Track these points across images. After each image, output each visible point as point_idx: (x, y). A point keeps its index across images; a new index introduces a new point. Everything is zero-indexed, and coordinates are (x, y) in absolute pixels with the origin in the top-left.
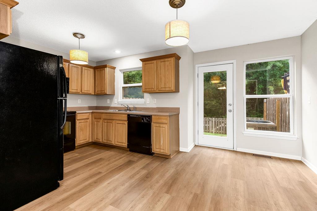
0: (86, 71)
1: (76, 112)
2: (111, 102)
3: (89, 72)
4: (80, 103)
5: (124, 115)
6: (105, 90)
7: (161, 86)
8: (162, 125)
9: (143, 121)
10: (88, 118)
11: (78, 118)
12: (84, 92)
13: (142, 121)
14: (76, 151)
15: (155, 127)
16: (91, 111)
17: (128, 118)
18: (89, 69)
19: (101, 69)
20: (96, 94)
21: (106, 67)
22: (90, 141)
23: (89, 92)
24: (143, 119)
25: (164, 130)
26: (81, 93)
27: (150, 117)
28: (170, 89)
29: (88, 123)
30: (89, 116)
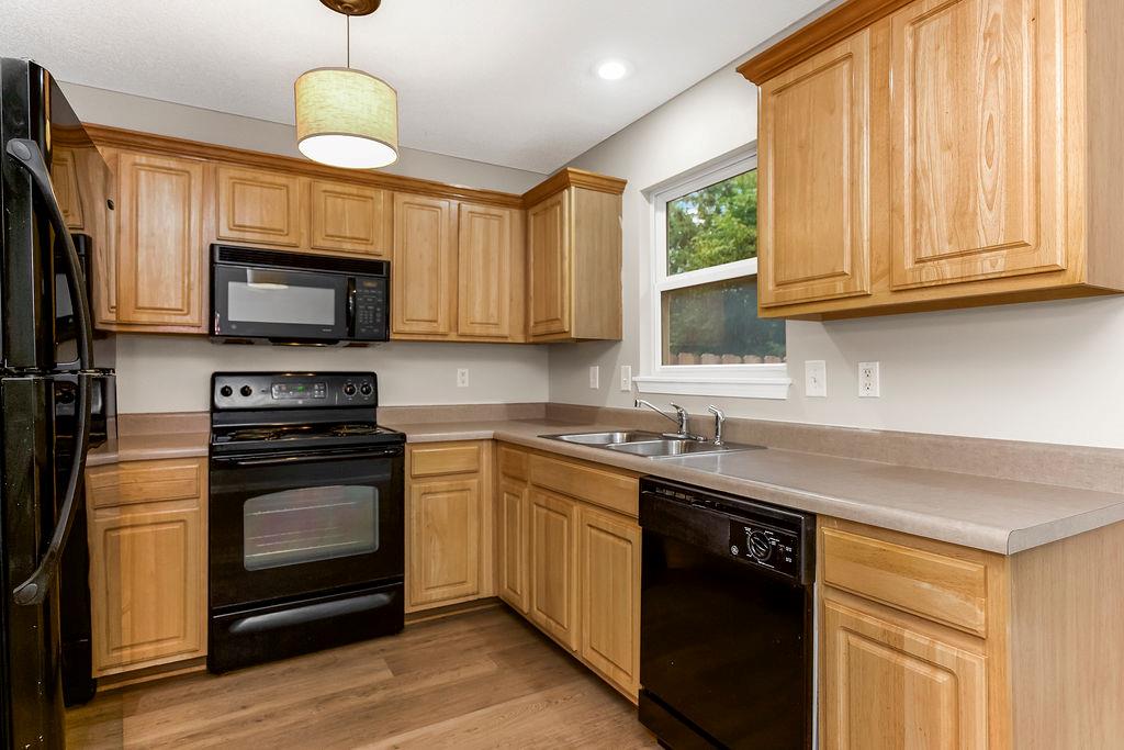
0: (479, 222)
1: (403, 436)
2: (607, 378)
3: (495, 223)
4: (466, 385)
5: (623, 478)
6: (562, 315)
7: (916, 247)
8: (915, 637)
9: (743, 550)
10: (475, 472)
11: (416, 472)
12: (468, 332)
13: (735, 550)
14: (406, 639)
15: (841, 636)
16: (488, 433)
17: (644, 501)
18: (495, 211)
19: (549, 202)
20: (531, 340)
21: (566, 185)
22: (488, 591)
23: (493, 331)
24: (739, 538)
25: (945, 698)
26: (453, 337)
27: (796, 528)
28: (1027, 261)
29: (472, 498)
30: (478, 459)
